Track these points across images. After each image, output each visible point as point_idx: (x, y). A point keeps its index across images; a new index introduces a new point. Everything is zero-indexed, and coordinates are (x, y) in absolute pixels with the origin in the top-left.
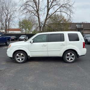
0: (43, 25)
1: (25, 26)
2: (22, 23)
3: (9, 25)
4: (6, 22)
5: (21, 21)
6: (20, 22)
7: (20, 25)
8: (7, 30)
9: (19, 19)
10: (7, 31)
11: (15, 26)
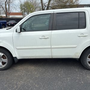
0: (46, 7)
1: (27, 9)
2: (24, 6)
3: (9, 9)
4: (6, 5)
5: (23, 3)
6: (21, 5)
7: (22, 9)
8: (8, 14)
9: (20, 2)
10: (8, 16)
11: (16, 9)
